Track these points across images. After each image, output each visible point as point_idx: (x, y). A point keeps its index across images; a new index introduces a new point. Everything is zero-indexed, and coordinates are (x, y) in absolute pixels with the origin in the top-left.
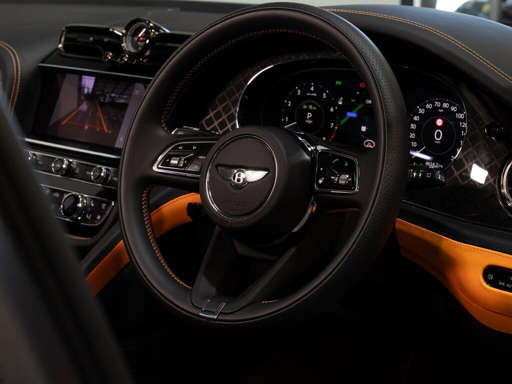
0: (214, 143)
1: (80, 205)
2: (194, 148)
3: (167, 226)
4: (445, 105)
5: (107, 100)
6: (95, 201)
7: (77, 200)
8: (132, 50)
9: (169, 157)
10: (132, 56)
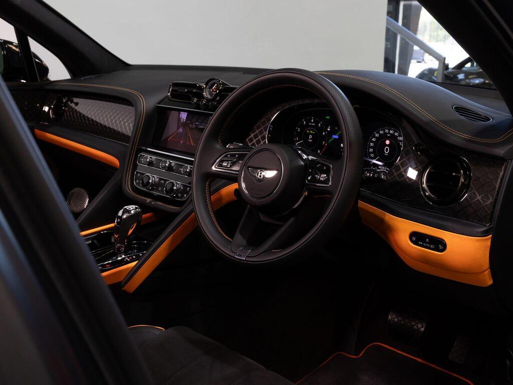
0: (247, 154)
1: (175, 188)
2: (237, 156)
3: (225, 201)
4: (391, 132)
5: (194, 126)
6: (184, 185)
7: (173, 185)
8: (209, 97)
9: (222, 161)
10: (208, 100)
